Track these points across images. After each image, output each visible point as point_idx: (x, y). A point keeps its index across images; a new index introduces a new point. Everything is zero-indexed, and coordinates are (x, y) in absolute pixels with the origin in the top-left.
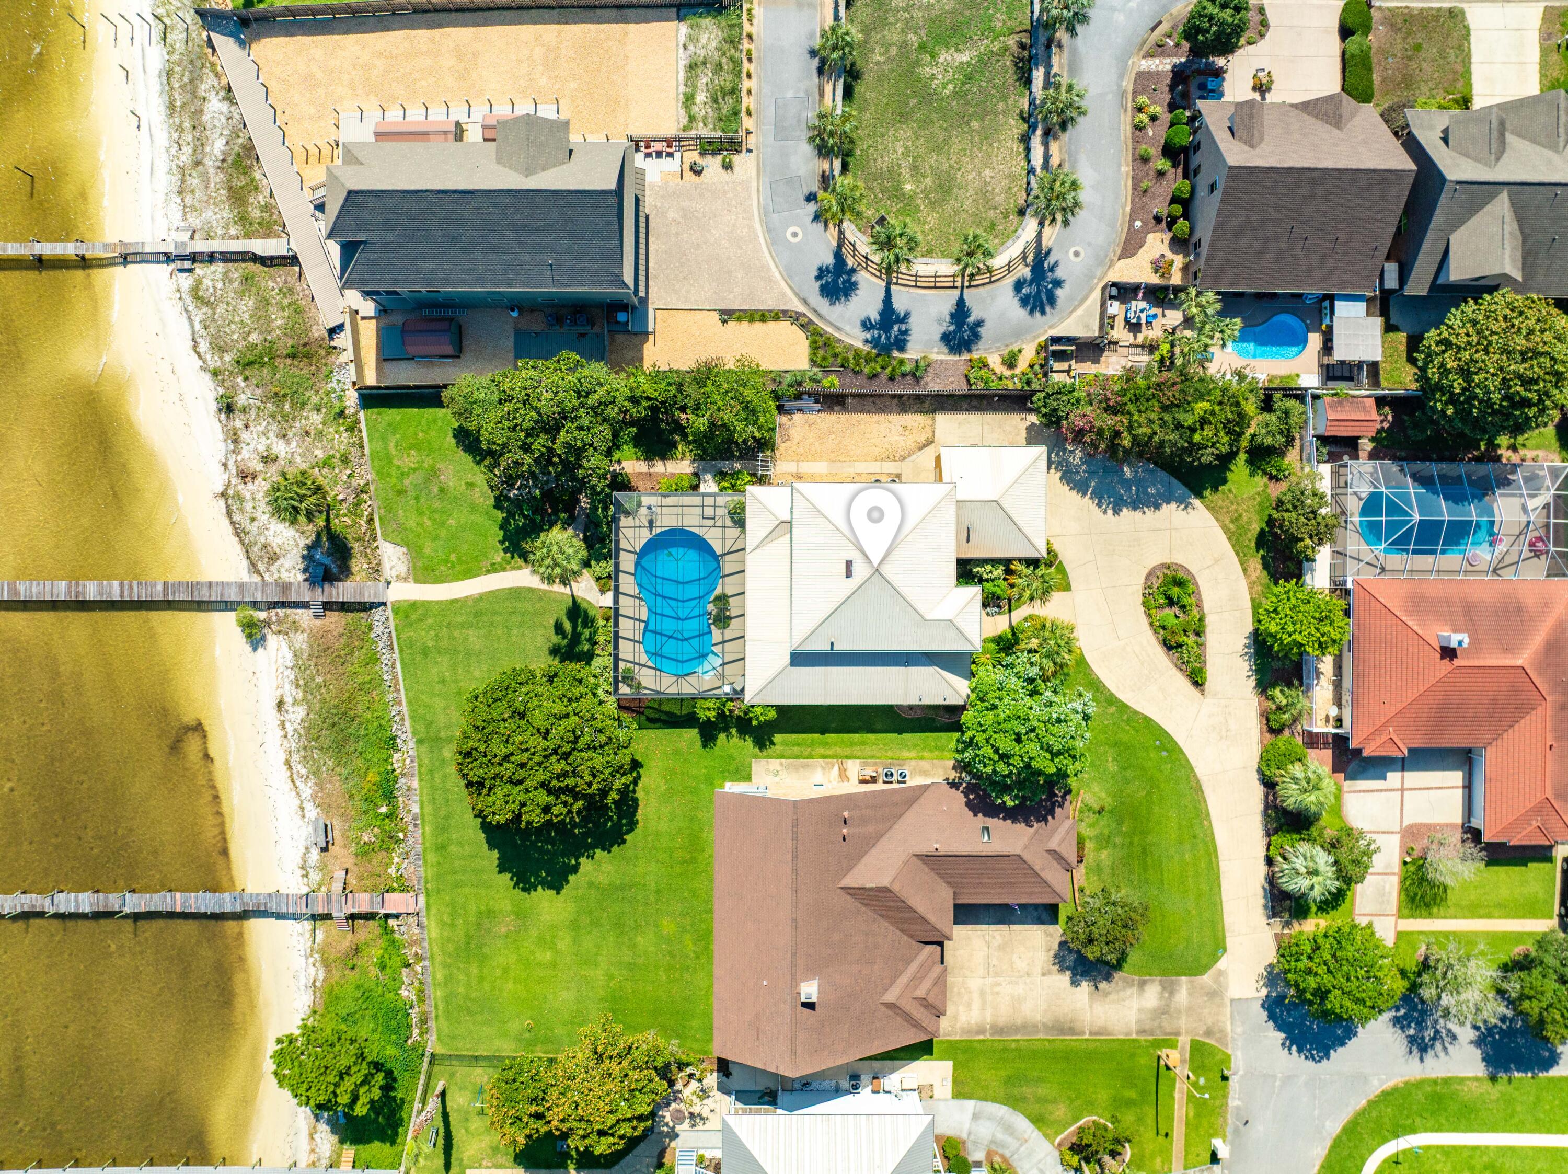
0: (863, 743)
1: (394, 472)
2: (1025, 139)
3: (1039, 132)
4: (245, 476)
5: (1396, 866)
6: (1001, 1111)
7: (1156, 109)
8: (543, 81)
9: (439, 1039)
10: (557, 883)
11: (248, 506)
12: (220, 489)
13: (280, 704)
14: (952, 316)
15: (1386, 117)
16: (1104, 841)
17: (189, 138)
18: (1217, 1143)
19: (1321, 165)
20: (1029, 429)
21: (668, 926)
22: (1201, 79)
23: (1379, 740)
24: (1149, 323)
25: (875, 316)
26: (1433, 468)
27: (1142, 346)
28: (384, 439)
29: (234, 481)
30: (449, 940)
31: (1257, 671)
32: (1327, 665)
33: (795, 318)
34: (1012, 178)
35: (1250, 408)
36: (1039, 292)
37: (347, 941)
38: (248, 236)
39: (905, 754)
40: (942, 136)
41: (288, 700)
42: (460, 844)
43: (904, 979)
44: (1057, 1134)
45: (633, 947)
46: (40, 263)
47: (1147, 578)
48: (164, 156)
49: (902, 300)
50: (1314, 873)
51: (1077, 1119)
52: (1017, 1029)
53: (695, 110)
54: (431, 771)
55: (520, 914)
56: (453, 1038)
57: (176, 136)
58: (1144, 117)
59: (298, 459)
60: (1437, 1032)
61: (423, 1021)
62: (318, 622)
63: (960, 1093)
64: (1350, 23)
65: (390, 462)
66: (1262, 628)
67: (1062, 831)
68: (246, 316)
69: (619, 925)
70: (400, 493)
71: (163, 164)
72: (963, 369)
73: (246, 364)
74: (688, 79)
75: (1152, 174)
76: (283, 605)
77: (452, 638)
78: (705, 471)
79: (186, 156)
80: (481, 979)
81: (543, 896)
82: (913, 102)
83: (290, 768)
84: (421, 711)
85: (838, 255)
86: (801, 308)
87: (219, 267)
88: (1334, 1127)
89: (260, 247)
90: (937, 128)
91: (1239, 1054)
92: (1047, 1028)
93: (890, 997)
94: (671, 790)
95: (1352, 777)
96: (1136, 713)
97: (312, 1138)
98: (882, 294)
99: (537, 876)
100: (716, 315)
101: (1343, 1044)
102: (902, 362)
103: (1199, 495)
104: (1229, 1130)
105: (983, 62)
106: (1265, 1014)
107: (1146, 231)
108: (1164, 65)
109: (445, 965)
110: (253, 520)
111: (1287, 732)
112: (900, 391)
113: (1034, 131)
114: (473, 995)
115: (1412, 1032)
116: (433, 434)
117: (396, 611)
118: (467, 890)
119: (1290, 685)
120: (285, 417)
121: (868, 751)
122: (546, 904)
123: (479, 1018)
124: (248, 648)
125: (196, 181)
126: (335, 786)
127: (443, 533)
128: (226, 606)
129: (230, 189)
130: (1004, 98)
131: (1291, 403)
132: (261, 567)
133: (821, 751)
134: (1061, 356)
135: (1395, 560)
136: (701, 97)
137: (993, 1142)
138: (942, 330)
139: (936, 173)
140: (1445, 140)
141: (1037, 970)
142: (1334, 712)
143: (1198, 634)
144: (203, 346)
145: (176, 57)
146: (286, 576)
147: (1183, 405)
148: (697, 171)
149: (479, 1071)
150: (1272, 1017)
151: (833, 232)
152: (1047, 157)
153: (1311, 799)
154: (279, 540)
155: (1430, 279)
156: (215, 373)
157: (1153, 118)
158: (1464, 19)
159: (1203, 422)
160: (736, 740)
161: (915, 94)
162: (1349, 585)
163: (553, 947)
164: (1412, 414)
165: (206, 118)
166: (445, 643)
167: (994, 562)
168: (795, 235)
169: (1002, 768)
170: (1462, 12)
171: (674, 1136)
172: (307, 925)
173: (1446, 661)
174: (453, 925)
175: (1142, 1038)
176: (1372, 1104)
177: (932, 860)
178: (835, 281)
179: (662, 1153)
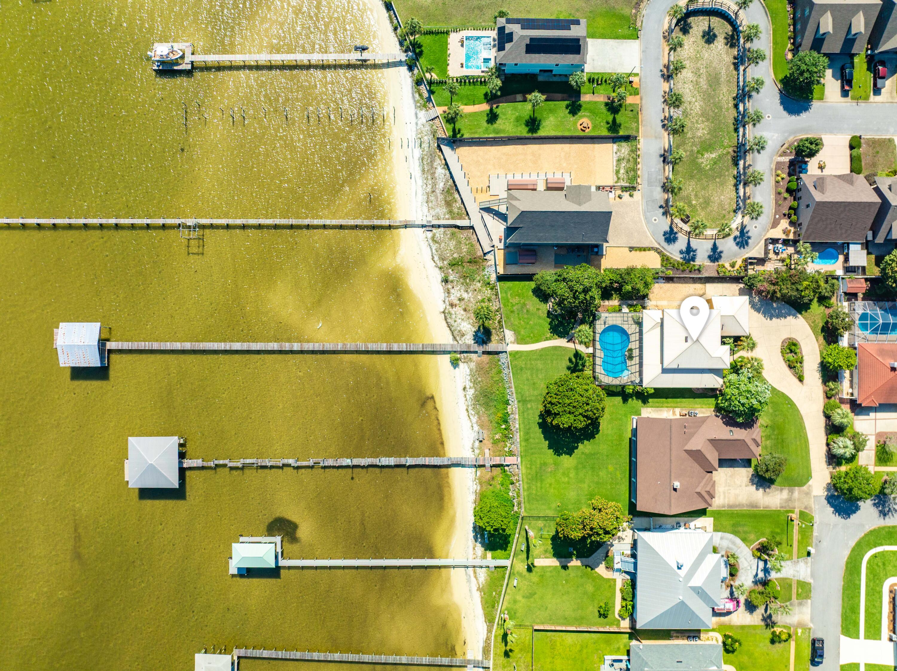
0: (681, 402)
1: (510, 304)
2: (736, 186)
3: (742, 184)
4: (452, 305)
5: (874, 447)
6: (731, 536)
7: (784, 176)
8: (565, 165)
9: (525, 510)
10: (570, 453)
11: (454, 316)
12: (442, 310)
13: (464, 389)
14: (712, 249)
15: (867, 178)
16: (768, 437)
17: (430, 182)
18: (809, 548)
19: (848, 201)
20: (740, 290)
21: (611, 468)
22: (800, 164)
23: (868, 401)
24: (782, 252)
25: (684, 249)
26: (887, 304)
27: (779, 260)
28: (506, 293)
29: (448, 307)
30: (529, 474)
31: (822, 376)
32: (847, 374)
33: (656, 250)
34: (731, 199)
35: (822, 283)
36: (742, 241)
37: (488, 476)
38: (453, 218)
39: (696, 406)
40: (706, 184)
41: (468, 387)
42: (534, 439)
43: (702, 484)
44: (751, 545)
45: (598, 476)
46: (374, 227)
47: (782, 343)
48: (421, 188)
49: (694, 243)
50: (845, 447)
51: (758, 540)
52: (737, 506)
53: (620, 176)
54: (523, 412)
55: (556, 464)
56: (530, 510)
57: (425, 181)
58: (779, 178)
59: (472, 300)
60: (890, 509)
61: (519, 504)
62: (479, 359)
63: (716, 530)
64: (854, 145)
65: (508, 301)
66: (825, 361)
67: (756, 432)
68: (452, 248)
69: (593, 468)
70: (512, 312)
71: (420, 192)
72: (716, 268)
73: (453, 265)
74: (617, 164)
75: (782, 198)
76: (466, 352)
77: (531, 364)
78: (623, 304)
79: (429, 189)
80: (541, 488)
81: (565, 458)
82: (695, 172)
83: (468, 411)
84: (520, 390)
85: (671, 227)
86: (658, 246)
87: (442, 229)
88: (852, 543)
89: (459, 223)
90: (704, 181)
91: (817, 516)
92: (747, 506)
93: (698, 490)
94: (612, 419)
95: (857, 414)
96: (779, 391)
97: (474, 549)
98: (687, 241)
99: (563, 450)
100: (627, 249)
101: (855, 513)
102: (694, 265)
103: (800, 313)
104: (814, 544)
105: (720, 157)
106: (826, 502)
107: (780, 219)
108: (786, 159)
109: (527, 483)
110: (455, 321)
111: (833, 398)
112: (693, 276)
113: (740, 183)
114: (538, 494)
115: (880, 509)
116: (524, 291)
117: (510, 354)
118: (536, 456)
119: (835, 381)
120: (467, 284)
121: (683, 405)
122: (566, 460)
123: (540, 502)
124: (452, 368)
125: (433, 198)
126: (485, 419)
127: (528, 326)
128: (445, 352)
129: (446, 201)
130: (728, 170)
131: (835, 281)
132: (458, 338)
133: (666, 405)
134: (751, 264)
135: (873, 337)
136: (622, 171)
137: (728, 548)
138: (708, 254)
139: (704, 197)
140: (890, 189)
141: (744, 484)
142: (850, 391)
143: (801, 363)
144: (436, 258)
145: (425, 153)
146: (467, 342)
147: (800, 283)
148: (620, 197)
149: (540, 522)
150: (829, 502)
151: (669, 219)
152: (745, 193)
153: (845, 421)
154: (465, 329)
155: (884, 237)
156: (440, 268)
157: (783, 179)
158: (894, 142)
159: (806, 288)
160: (635, 401)
161: (696, 169)
162: (856, 345)
163: (568, 476)
164: (878, 285)
165: (436, 175)
166: (529, 366)
167: (730, 337)
168: (655, 220)
169: (741, 408)
170: (893, 140)
171: (612, 545)
172: (474, 470)
173: (893, 372)
174: (531, 468)
175: (782, 509)
176: (866, 535)
177: (713, 442)
178: (670, 237)
179: (607, 552)
